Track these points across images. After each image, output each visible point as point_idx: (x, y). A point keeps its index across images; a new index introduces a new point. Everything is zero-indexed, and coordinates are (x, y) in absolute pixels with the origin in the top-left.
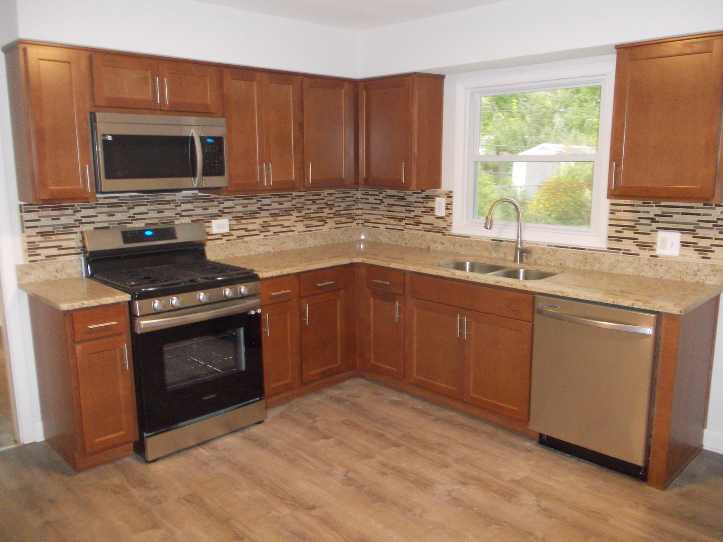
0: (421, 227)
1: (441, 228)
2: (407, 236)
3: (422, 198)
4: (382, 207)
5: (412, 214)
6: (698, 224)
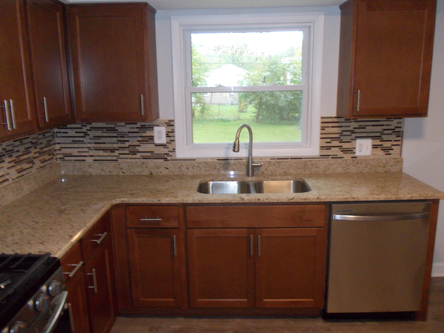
0: (138, 155)
1: (162, 154)
2: (122, 166)
3: (137, 128)
5: (127, 144)
6: (383, 132)
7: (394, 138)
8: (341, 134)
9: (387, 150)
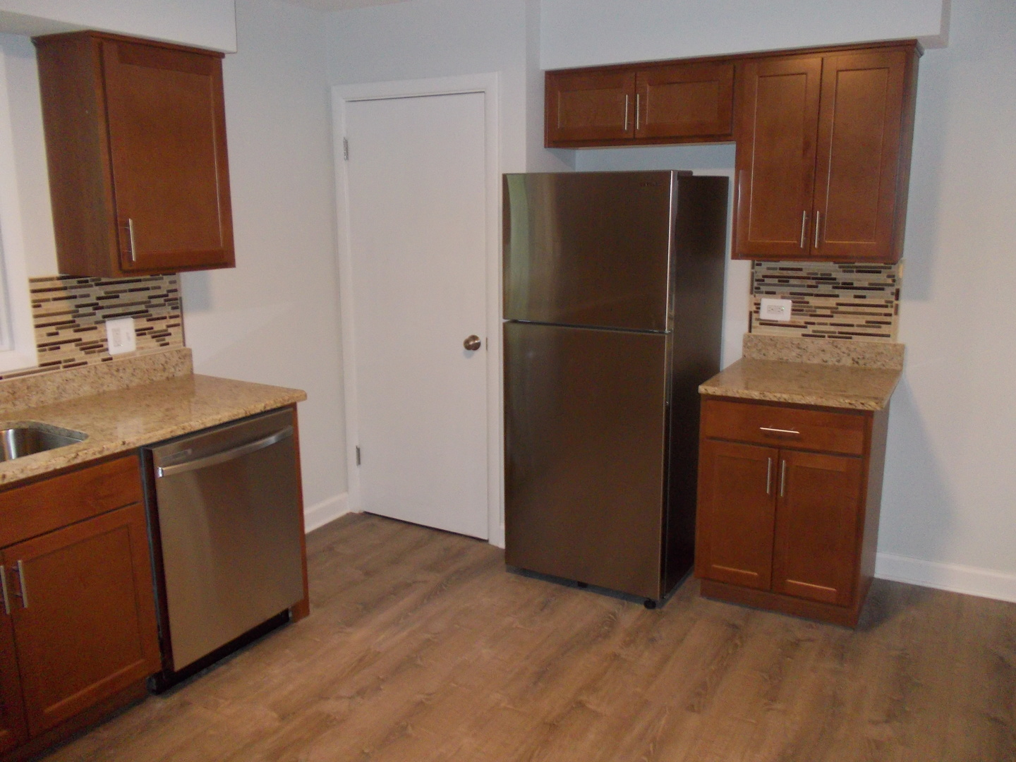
6: (150, 302)
7: (169, 313)
8: (75, 313)
9: (160, 336)
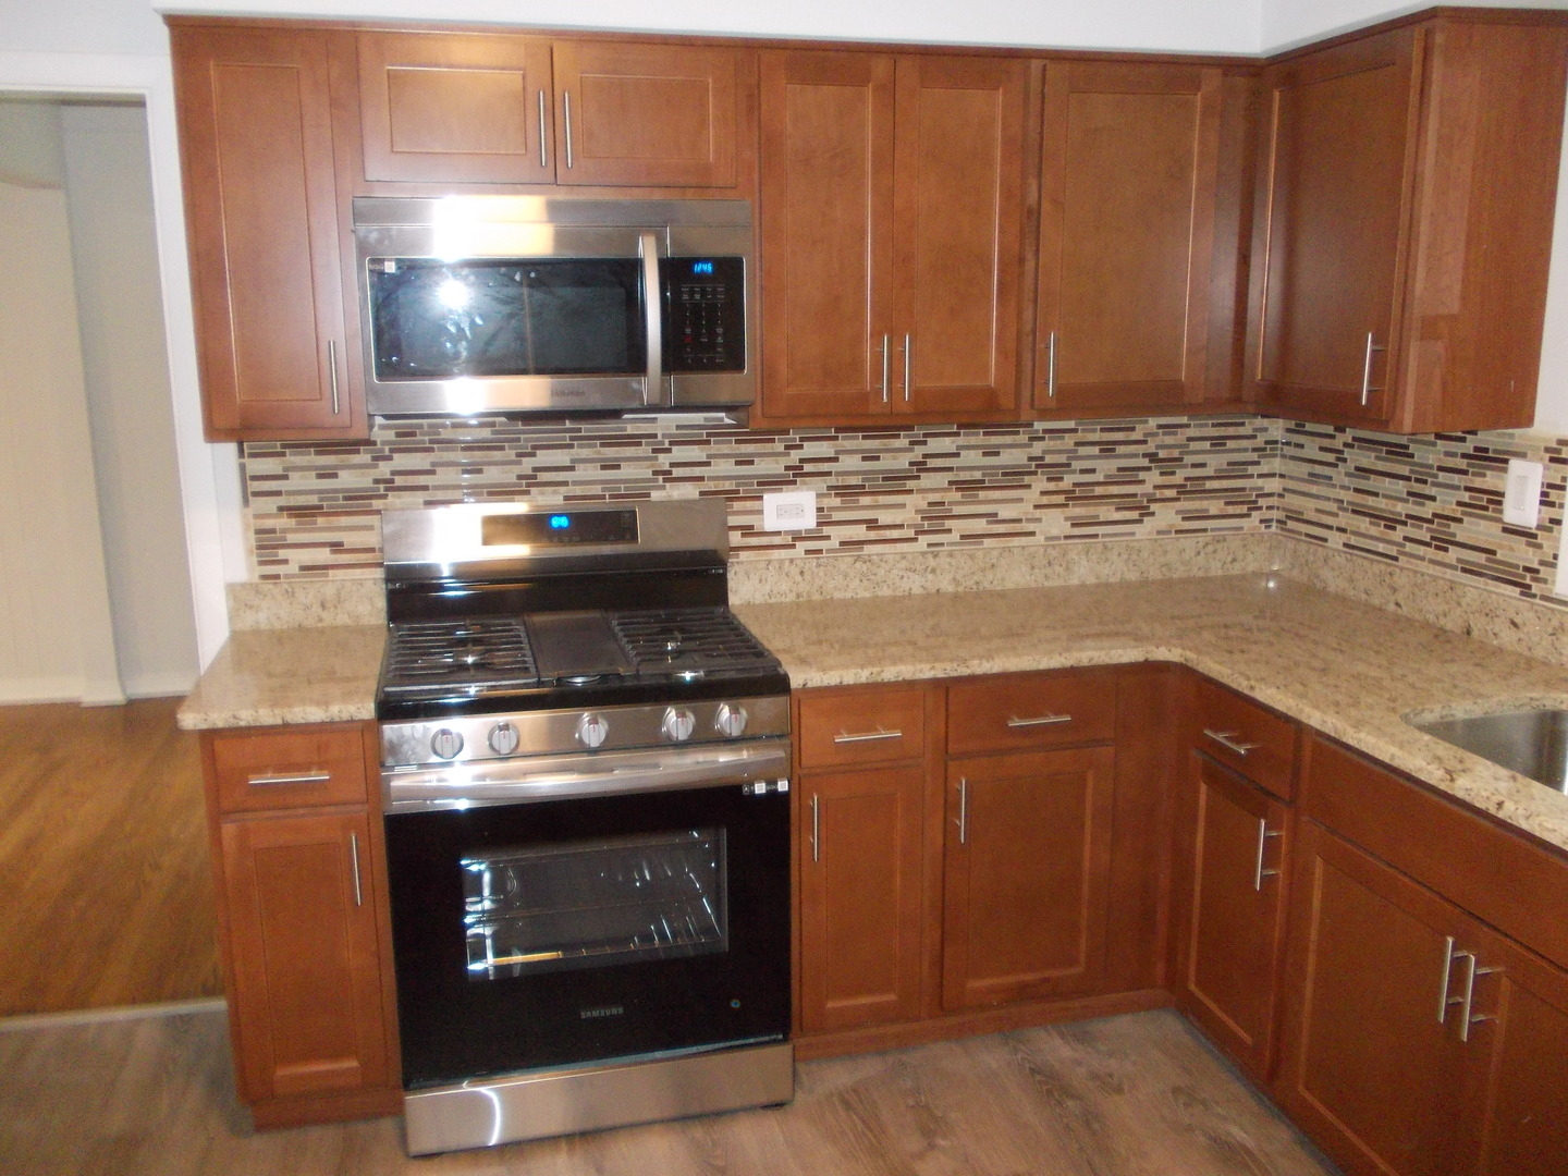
0: (1454, 554)
1: (1517, 567)
2: (1401, 579)
3: (1464, 456)
4: (1339, 475)
5: (1427, 510)
